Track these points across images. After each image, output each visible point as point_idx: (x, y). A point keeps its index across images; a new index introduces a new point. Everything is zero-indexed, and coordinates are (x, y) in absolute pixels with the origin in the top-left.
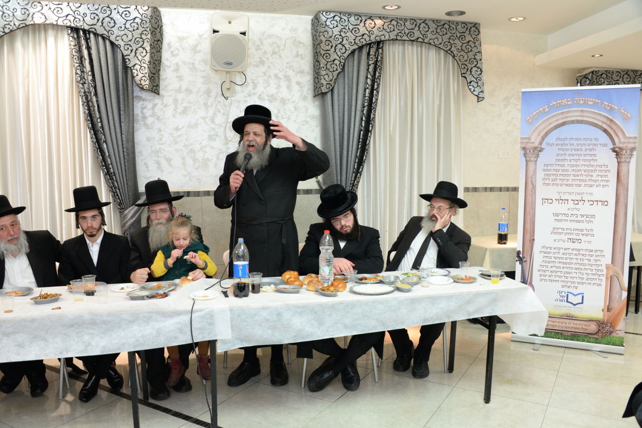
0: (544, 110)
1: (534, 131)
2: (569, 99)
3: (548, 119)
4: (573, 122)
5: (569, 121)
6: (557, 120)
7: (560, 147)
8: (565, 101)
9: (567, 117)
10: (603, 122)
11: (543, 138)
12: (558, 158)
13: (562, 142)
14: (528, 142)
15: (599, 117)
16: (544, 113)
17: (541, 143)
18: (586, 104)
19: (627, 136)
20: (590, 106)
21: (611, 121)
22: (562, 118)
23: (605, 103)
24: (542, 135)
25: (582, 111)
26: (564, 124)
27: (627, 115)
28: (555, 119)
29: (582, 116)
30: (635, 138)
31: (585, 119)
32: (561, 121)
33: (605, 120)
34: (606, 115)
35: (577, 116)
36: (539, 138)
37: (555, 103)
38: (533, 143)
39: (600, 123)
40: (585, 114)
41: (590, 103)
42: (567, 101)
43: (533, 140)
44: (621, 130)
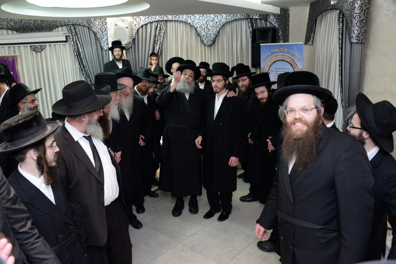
0: (269, 54)
1: (266, 64)
2: (278, 49)
3: (271, 59)
4: (279, 60)
5: (278, 60)
6: (274, 59)
7: (275, 72)
8: (276, 50)
9: (277, 58)
10: (291, 61)
11: (269, 68)
12: (275, 77)
13: (276, 70)
14: (264, 70)
15: (289, 58)
16: (269, 56)
17: (269, 70)
18: (284, 52)
19: (299, 68)
20: (285, 53)
21: (293, 60)
22: (276, 58)
23: (291, 51)
24: (269, 66)
25: (283, 55)
26: (276, 61)
27: (299, 58)
28: (273, 59)
29: (283, 58)
30: (302, 69)
31: (284, 59)
32: (275, 60)
33: (291, 60)
34: (291, 57)
35: (281, 58)
36: (268, 68)
37: (273, 51)
38: (266, 70)
39: (290, 61)
40: (284, 57)
41: (285, 51)
42: (277, 50)
43: (265, 69)
44: (297, 65)
